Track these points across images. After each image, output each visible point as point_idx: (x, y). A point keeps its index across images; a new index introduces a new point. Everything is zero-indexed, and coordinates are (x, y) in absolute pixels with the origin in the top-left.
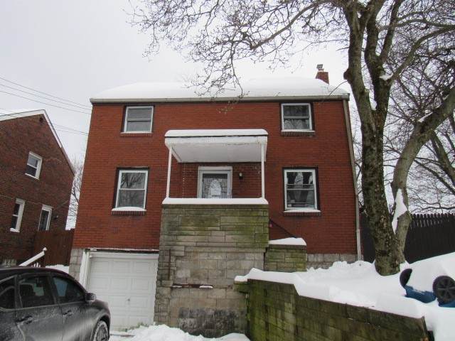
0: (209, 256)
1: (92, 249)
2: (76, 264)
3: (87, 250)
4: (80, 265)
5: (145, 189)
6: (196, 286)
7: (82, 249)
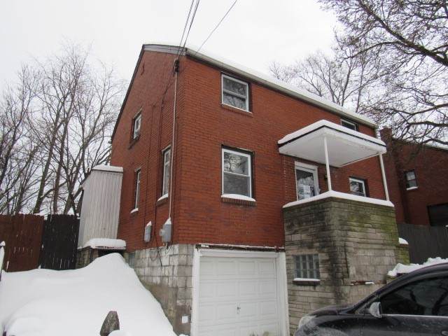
0: (364, 253)
1: (203, 245)
2: (186, 265)
3: (198, 247)
4: (192, 266)
5: (250, 175)
6: (363, 283)
7: (192, 245)
